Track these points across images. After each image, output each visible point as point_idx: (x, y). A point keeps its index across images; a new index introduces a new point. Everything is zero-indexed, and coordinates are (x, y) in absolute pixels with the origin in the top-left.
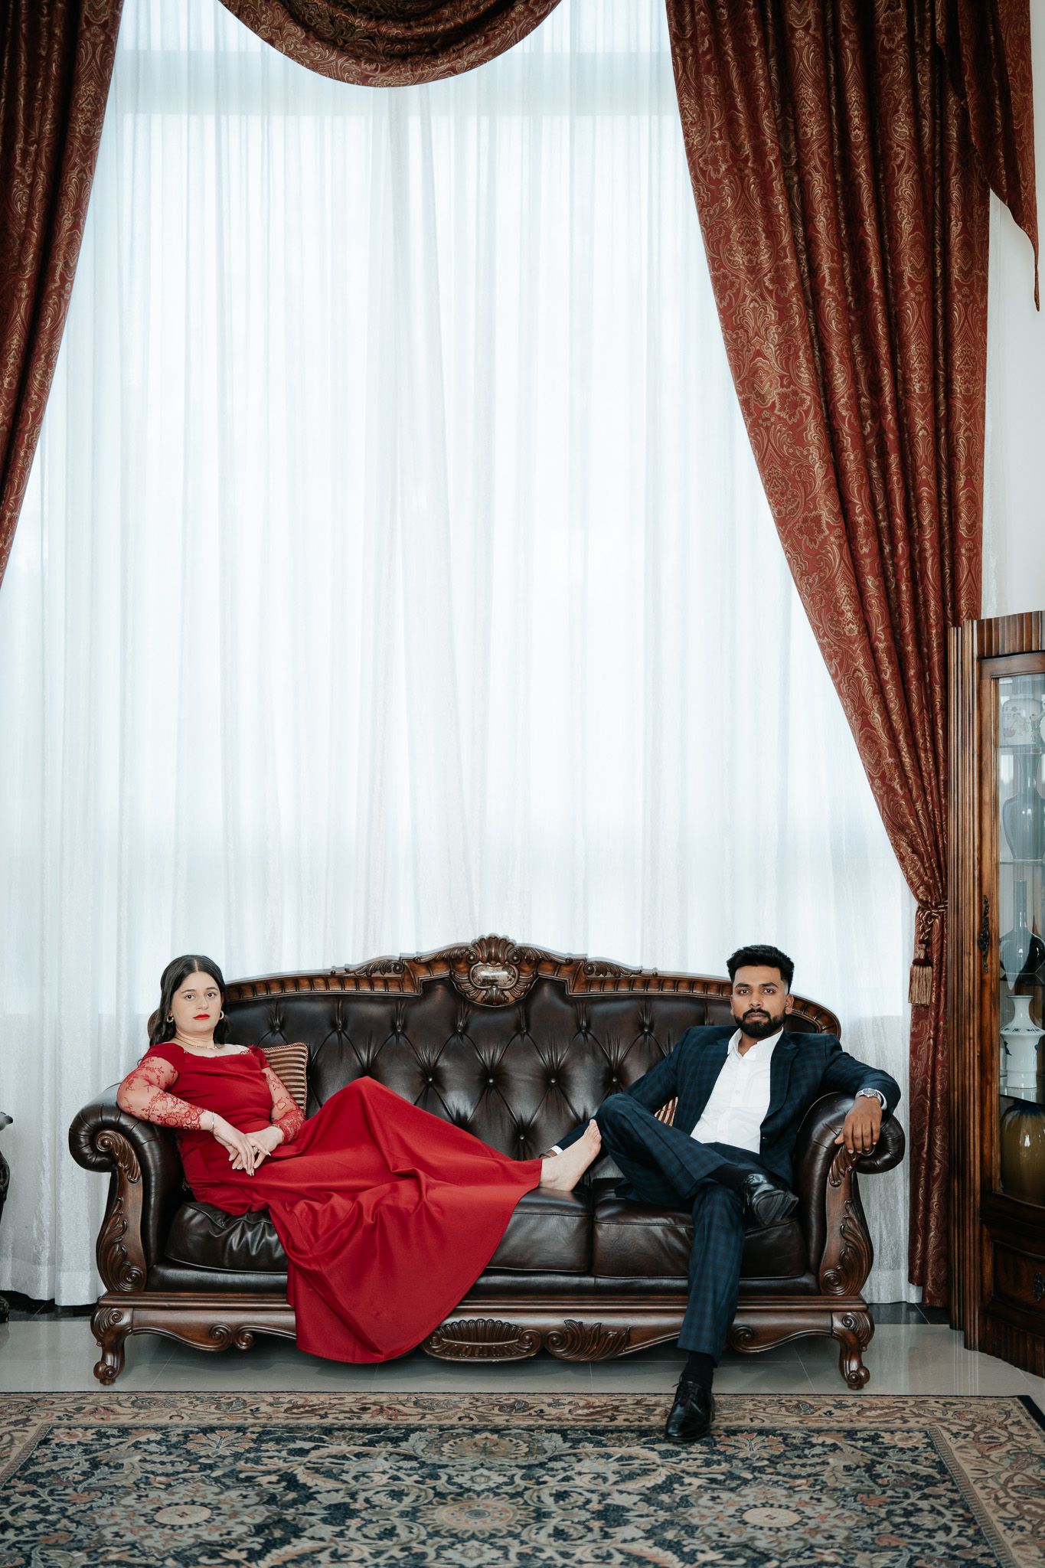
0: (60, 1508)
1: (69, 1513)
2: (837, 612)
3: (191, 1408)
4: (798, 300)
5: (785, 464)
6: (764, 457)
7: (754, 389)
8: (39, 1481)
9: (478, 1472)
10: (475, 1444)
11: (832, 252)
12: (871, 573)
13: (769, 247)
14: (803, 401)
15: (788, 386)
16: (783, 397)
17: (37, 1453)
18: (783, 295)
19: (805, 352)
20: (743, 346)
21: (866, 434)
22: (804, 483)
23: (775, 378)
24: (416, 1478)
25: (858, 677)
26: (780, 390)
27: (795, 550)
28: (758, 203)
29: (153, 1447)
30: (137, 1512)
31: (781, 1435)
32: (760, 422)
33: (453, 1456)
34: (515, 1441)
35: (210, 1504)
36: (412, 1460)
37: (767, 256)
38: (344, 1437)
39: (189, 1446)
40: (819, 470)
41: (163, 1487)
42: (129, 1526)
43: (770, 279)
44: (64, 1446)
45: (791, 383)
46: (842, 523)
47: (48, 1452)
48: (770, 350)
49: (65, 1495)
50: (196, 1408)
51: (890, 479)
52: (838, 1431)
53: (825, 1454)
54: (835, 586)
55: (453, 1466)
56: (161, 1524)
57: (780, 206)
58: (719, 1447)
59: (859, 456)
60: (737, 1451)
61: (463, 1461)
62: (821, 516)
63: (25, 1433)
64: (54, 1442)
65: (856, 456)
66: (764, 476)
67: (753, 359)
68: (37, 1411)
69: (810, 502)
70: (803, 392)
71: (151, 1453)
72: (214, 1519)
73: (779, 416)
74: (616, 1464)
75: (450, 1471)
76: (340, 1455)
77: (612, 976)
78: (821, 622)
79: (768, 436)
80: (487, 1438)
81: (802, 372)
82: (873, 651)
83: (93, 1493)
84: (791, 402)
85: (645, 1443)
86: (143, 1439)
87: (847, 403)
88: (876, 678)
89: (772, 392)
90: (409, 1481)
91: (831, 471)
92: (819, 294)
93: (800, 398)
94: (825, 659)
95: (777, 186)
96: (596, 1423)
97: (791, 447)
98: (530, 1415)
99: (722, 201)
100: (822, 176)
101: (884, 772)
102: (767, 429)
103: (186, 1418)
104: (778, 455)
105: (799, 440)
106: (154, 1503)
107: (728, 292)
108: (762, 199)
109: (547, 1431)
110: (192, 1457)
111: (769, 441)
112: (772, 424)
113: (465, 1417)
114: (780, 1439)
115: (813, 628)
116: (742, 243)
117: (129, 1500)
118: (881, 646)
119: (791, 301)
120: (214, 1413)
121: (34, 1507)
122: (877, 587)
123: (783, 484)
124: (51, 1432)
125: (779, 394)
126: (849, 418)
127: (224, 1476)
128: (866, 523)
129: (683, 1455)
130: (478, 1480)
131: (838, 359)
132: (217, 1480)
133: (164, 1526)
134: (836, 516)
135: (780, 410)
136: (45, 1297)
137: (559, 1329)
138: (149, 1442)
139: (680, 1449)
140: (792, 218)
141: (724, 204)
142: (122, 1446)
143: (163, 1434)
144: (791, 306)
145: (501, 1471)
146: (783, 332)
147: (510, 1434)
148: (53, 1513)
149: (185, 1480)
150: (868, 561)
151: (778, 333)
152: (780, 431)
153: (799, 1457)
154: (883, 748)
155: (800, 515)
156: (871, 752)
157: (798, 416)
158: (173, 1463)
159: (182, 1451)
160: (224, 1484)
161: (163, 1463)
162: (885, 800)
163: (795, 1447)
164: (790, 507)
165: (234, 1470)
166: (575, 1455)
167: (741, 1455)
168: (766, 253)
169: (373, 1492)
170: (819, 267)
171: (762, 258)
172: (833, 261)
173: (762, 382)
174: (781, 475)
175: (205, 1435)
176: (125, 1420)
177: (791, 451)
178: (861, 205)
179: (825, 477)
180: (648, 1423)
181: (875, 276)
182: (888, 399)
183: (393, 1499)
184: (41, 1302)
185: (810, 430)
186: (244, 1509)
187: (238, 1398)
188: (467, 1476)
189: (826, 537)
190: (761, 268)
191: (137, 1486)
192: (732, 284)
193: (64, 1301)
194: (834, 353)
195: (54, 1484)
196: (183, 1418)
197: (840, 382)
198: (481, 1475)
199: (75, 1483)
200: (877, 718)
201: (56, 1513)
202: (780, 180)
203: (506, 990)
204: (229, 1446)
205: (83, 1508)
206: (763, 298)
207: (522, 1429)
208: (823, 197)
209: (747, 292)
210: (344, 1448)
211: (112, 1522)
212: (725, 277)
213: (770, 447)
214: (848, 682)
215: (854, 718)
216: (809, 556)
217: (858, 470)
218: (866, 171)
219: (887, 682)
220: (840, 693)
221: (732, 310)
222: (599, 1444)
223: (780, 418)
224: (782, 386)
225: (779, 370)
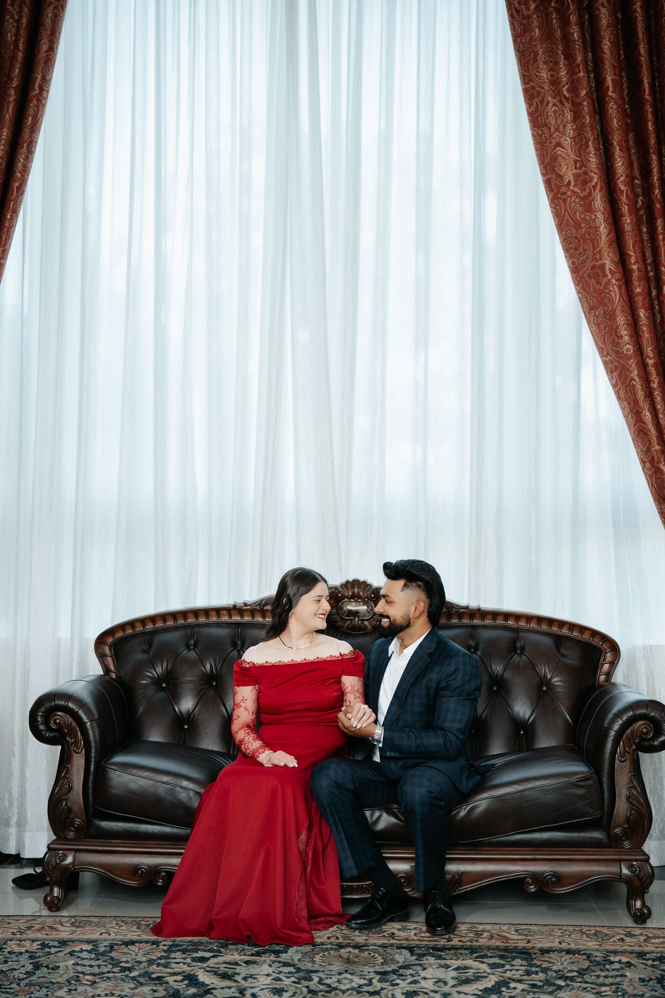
2: (618, 336)
3: (117, 927)
4: (588, 104)
5: (578, 226)
6: (562, 221)
7: (555, 171)
9: (342, 976)
10: (340, 956)
11: (615, 67)
12: (643, 307)
13: (567, 65)
14: (592, 179)
15: (580, 168)
16: (577, 176)
18: (577, 100)
19: (593, 143)
20: (547, 139)
21: (638, 207)
22: (592, 241)
23: (570, 163)
24: (293, 979)
25: (633, 385)
26: (575, 171)
27: (585, 290)
28: (558, 33)
29: (85, 955)
32: (559, 195)
33: (323, 964)
34: (373, 954)
36: (291, 966)
37: (565, 72)
38: (237, 950)
39: (113, 954)
40: (603, 230)
41: (89, 983)
43: (567, 90)
44: (14, 953)
45: (583, 165)
46: (621, 270)
48: (567, 141)
49: (11, 988)
50: (121, 928)
51: (657, 238)
52: (631, 953)
54: (616, 317)
55: (323, 972)
57: (576, 34)
58: (535, 962)
59: (634, 220)
60: (551, 965)
61: (332, 967)
62: (605, 264)
64: (6, 950)
65: (631, 220)
66: (562, 236)
67: (554, 149)
69: (597, 254)
70: (592, 172)
71: (83, 959)
73: (573, 191)
74: (454, 972)
75: (321, 975)
76: (233, 962)
77: (446, 610)
78: (605, 344)
79: (565, 206)
80: (350, 952)
81: (591, 157)
82: (644, 366)
83: (33, 988)
84: (583, 180)
86: (77, 948)
87: (625, 180)
88: (647, 386)
89: (569, 173)
91: (613, 230)
92: (604, 99)
93: (590, 177)
94: (607, 373)
95: (573, 18)
97: (583, 213)
98: (384, 936)
99: (532, 32)
100: (608, 10)
101: (653, 457)
102: (565, 201)
103: (112, 934)
104: (573, 220)
105: (589, 207)
107: (536, 100)
108: (562, 30)
109: (397, 948)
110: (114, 962)
111: (566, 209)
112: (568, 197)
113: (332, 937)
114: (585, 957)
115: (598, 350)
116: (546, 63)
117: (61, 993)
118: (650, 362)
119: (582, 105)
120: (134, 931)
122: (648, 318)
123: (576, 241)
124: (5, 943)
125: (573, 174)
126: (627, 193)
127: (140, 976)
128: (639, 270)
129: (508, 967)
130: (344, 981)
131: (618, 148)
132: (133, 979)
134: (616, 264)
135: (574, 186)
136: (13, 852)
137: (406, 873)
138: (81, 951)
139: (505, 963)
140: (584, 42)
141: (533, 34)
142: (60, 953)
143: (93, 945)
144: (583, 108)
145: (362, 977)
146: (576, 128)
147: (368, 950)
149: (108, 978)
150: (641, 298)
151: (573, 130)
152: (574, 202)
154: (652, 438)
155: (589, 264)
156: (643, 442)
157: (588, 190)
158: (99, 966)
159: (107, 958)
160: (138, 981)
161: (91, 966)
162: (654, 479)
163: (598, 963)
164: (582, 259)
165: (148, 972)
166: (420, 965)
167: (555, 968)
168: (565, 70)
169: (259, 989)
170: (604, 79)
171: (562, 74)
172: (615, 74)
173: (560, 166)
174: (574, 235)
175: (126, 946)
176: (65, 935)
177: (582, 216)
178: (637, 34)
179: (608, 235)
181: (646, 86)
182: (655, 178)
183: (274, 994)
184: (10, 856)
185: (597, 200)
188: (334, 979)
189: (609, 280)
190: (561, 81)
191: (69, 982)
192: (539, 93)
194: (615, 143)
196: (110, 934)
197: (620, 165)
198: (346, 978)
199: (20, 980)
200: (647, 416)
202: (575, 15)
203: (365, 620)
204: (144, 954)
206: (562, 104)
207: (378, 946)
208: (608, 26)
209: (550, 99)
210: (237, 957)
212: (533, 88)
213: (567, 214)
214: (626, 389)
215: (630, 416)
216: (595, 295)
217: (633, 230)
218: (641, 7)
219: (655, 389)
220: (619, 398)
221: (538, 113)
222: (439, 958)
223: (574, 192)
224: (576, 168)
225: (573, 157)
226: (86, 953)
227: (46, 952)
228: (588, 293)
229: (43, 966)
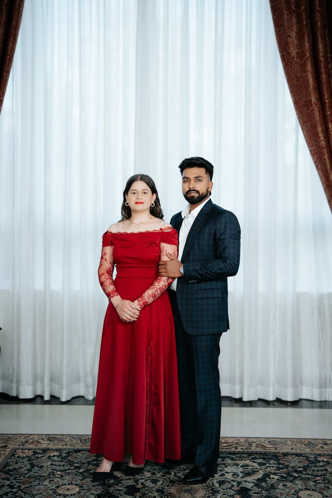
0: (18, 486)
1: (22, 488)
2: (317, 137)
3: (71, 441)
4: (305, 14)
5: (298, 80)
7: (286, 50)
8: (10, 473)
12: (331, 122)
14: (306, 54)
15: (300, 49)
16: (298, 53)
17: (9, 461)
20: (283, 33)
22: (305, 87)
23: (295, 46)
26: (297, 51)
29: (56, 458)
30: (49, 488)
31: (305, 456)
32: (289, 63)
35: (79, 484)
39: (70, 458)
40: (311, 81)
41: (59, 476)
42: (46, 495)
43: (294, 6)
44: (21, 457)
47: (14, 460)
48: (293, 35)
49: (20, 480)
50: (73, 442)
52: (328, 455)
53: (325, 465)
54: (317, 127)
56: (59, 494)
58: (281, 461)
60: (289, 463)
63: (5, 452)
64: (16, 456)
65: (326, 76)
66: (290, 85)
68: (10, 442)
69: (308, 94)
70: (306, 51)
71: (55, 461)
72: (81, 492)
74: (241, 468)
78: (311, 141)
79: (292, 69)
83: (32, 479)
84: (301, 55)
85: (251, 459)
86: (52, 455)
87: (323, 55)
89: (294, 52)
90: (158, 475)
91: (316, 82)
92: (314, 11)
96: (230, 450)
97: (300, 73)
102: (291, 66)
103: (69, 446)
104: (295, 76)
105: (304, 70)
106: (57, 484)
107: (277, 12)
110: (71, 463)
111: (292, 71)
112: (293, 64)
114: (305, 458)
115: (307, 144)
117: (46, 483)
120: (79, 444)
121: (8, 485)
123: (297, 88)
124: (15, 451)
126: (324, 62)
127: (84, 472)
128: (329, 102)
129: (268, 465)
131: (320, 38)
132: (81, 473)
133: (60, 495)
135: (296, 59)
136: (15, 395)
138: (54, 456)
139: (266, 462)
142: (44, 458)
143: (59, 453)
148: (15, 488)
149: (69, 473)
150: (330, 117)
151: (296, 28)
152: (296, 67)
153: (315, 466)
155: (303, 99)
156: (329, 191)
157: (304, 61)
158: (63, 466)
159: (66, 460)
160: (84, 475)
161: (59, 466)
163: (312, 462)
164: (300, 97)
165: (88, 469)
166: (224, 464)
167: (291, 465)
169: (145, 480)
173: (289, 48)
174: (296, 84)
175: (76, 453)
176: (44, 446)
179: (314, 84)
180: (251, 450)
183: (153, 484)
184: (13, 397)
185: (308, 66)
186: (93, 487)
187: (88, 437)
191: (49, 476)
193: (22, 397)
194: (319, 35)
195: (16, 475)
196: (67, 446)
197: (321, 47)
199: (24, 474)
201: (17, 488)
204: (86, 458)
205: (27, 486)
206: (291, 14)
209: (285, 11)
211: (39, 493)
213: (292, 73)
217: (327, 81)
221: (278, 19)
222: (232, 459)
223: (296, 62)
225: (296, 43)
226: (56, 457)
227: (36, 457)
229: (35, 466)
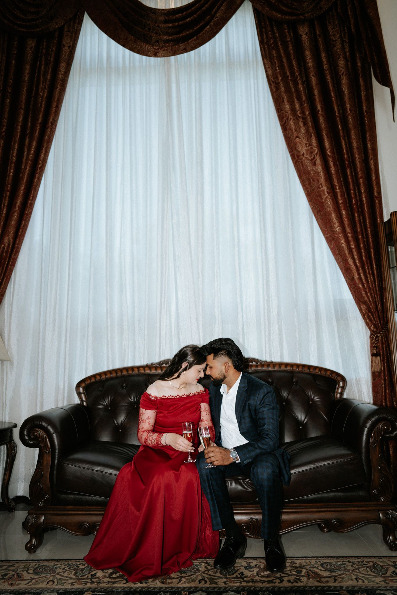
2: (333, 224)
4: (310, 118)
5: (309, 173)
6: (301, 172)
7: (296, 149)
11: (321, 101)
12: (344, 209)
13: (298, 102)
14: (314, 150)
15: (308, 147)
16: (307, 150)
18: (304, 117)
19: (314, 134)
20: (291, 135)
22: (317, 179)
23: (303, 145)
25: (343, 246)
26: (306, 148)
28: (293, 89)
32: (299, 160)
40: (322, 174)
43: (299, 113)
45: (310, 145)
46: (332, 192)
48: (301, 135)
54: (332, 214)
57: (302, 88)
59: (337, 169)
62: (324, 189)
65: (335, 169)
67: (295, 139)
69: (320, 185)
70: (314, 147)
77: (255, 363)
78: (326, 228)
81: (314, 141)
82: (347, 237)
84: (310, 152)
87: (330, 151)
88: (349, 247)
89: (303, 149)
91: (326, 173)
92: (318, 116)
95: (300, 82)
97: (311, 167)
102: (302, 162)
104: (306, 171)
105: (314, 164)
107: (284, 118)
108: (295, 87)
111: (303, 166)
112: (303, 160)
116: (288, 102)
118: (350, 235)
119: (308, 118)
122: (347, 214)
123: (309, 180)
126: (331, 156)
128: (340, 192)
134: (330, 189)
135: (306, 155)
140: (305, 92)
141: (281, 90)
144: (308, 120)
146: (306, 128)
150: (342, 205)
151: (304, 130)
152: (307, 162)
155: (316, 190)
156: (349, 274)
157: (313, 156)
164: (312, 188)
168: (297, 104)
170: (317, 107)
171: (296, 106)
172: (321, 104)
173: (298, 147)
174: (308, 177)
178: (329, 88)
179: (324, 176)
181: (336, 110)
182: (344, 150)
185: (318, 160)
189: (327, 197)
190: (296, 109)
192: (285, 115)
194: (324, 134)
197: (327, 144)
202: (300, 80)
206: (298, 119)
209: (291, 117)
212: (283, 113)
214: (339, 249)
215: (342, 262)
216: (320, 205)
217: (336, 174)
219: (353, 248)
220: (335, 254)
221: (286, 124)
223: (306, 158)
224: (306, 147)
225: (305, 142)
228: (316, 205)
